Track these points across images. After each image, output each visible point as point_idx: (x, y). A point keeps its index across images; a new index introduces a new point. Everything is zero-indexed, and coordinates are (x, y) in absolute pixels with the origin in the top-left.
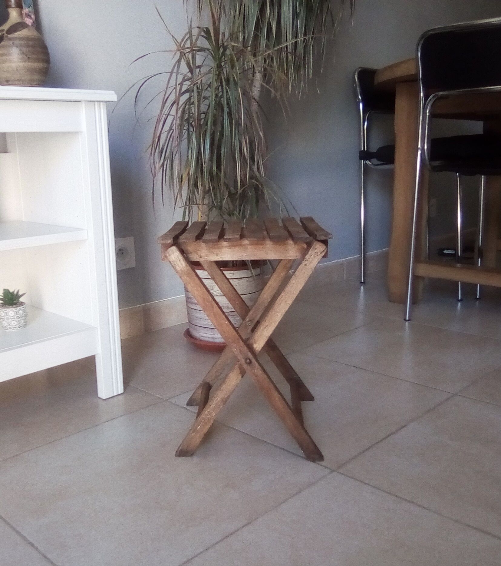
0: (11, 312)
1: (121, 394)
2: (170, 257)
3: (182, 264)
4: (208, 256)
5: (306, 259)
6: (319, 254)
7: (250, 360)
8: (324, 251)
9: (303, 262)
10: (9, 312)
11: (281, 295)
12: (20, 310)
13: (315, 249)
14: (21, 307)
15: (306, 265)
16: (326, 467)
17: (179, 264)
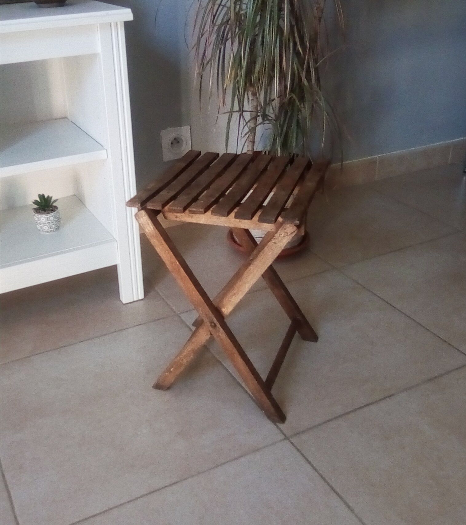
0: (43, 218)
1: (142, 300)
2: (139, 220)
3: (150, 228)
4: (183, 217)
5: (275, 237)
6: (289, 234)
7: (214, 323)
8: (294, 232)
9: (273, 239)
10: (40, 218)
11: (249, 268)
12: (51, 217)
13: (285, 229)
14: (52, 214)
15: (275, 243)
16: (282, 432)
17: (148, 227)
